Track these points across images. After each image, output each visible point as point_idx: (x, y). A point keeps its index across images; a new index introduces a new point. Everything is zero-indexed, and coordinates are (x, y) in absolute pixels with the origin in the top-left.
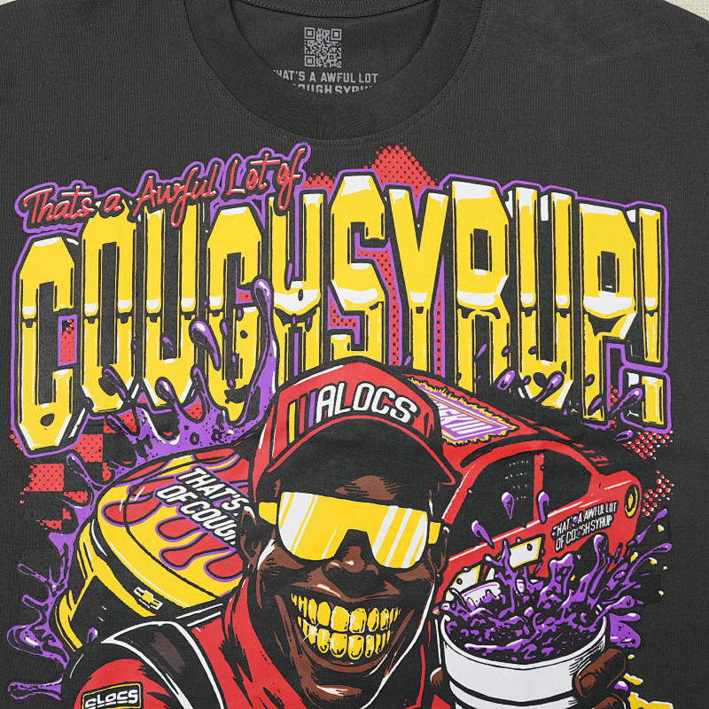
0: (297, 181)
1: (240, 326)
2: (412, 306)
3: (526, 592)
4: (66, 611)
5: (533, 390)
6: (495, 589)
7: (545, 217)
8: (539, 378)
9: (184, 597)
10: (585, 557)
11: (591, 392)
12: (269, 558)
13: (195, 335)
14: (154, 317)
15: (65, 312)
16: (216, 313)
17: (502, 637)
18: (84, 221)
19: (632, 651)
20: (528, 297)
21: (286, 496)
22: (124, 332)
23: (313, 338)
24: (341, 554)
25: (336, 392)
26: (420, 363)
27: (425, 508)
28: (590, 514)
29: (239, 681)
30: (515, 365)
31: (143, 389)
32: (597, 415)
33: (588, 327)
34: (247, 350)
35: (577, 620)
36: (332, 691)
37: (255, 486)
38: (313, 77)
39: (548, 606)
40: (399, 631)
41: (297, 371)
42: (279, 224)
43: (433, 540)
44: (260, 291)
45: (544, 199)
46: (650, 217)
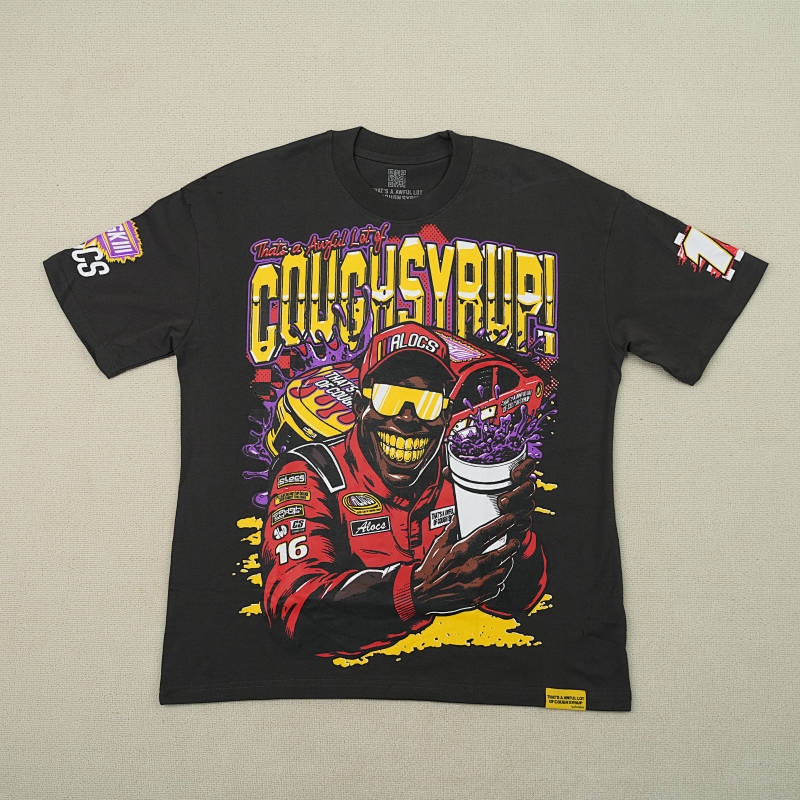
0: (383, 240)
1: (356, 306)
2: (437, 298)
3: (488, 431)
4: (271, 438)
5: (493, 338)
6: (474, 430)
7: (500, 258)
8: (496, 332)
9: (327, 432)
10: (517, 416)
11: (521, 339)
12: (368, 414)
13: (334, 310)
14: (315, 302)
15: (273, 299)
16: (344, 300)
17: (477, 453)
18: (283, 257)
19: (538, 460)
20: (491, 295)
21: (376, 385)
22: (301, 308)
23: (390, 312)
24: (401, 413)
25: (401, 338)
26: (440, 324)
27: (441, 392)
28: (520, 395)
29: (352, 471)
30: (485, 326)
31: (310, 335)
32: (523, 350)
33: (520, 309)
34: (359, 318)
35: (512, 445)
36: (396, 477)
37: (362, 379)
38: (392, 192)
39: (499, 438)
40: (429, 450)
41: (382, 327)
42: (375, 260)
43: (445, 407)
44: (366, 290)
45: (500, 250)
46: (550, 258)
